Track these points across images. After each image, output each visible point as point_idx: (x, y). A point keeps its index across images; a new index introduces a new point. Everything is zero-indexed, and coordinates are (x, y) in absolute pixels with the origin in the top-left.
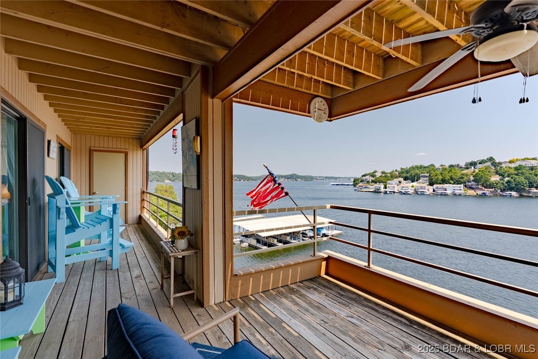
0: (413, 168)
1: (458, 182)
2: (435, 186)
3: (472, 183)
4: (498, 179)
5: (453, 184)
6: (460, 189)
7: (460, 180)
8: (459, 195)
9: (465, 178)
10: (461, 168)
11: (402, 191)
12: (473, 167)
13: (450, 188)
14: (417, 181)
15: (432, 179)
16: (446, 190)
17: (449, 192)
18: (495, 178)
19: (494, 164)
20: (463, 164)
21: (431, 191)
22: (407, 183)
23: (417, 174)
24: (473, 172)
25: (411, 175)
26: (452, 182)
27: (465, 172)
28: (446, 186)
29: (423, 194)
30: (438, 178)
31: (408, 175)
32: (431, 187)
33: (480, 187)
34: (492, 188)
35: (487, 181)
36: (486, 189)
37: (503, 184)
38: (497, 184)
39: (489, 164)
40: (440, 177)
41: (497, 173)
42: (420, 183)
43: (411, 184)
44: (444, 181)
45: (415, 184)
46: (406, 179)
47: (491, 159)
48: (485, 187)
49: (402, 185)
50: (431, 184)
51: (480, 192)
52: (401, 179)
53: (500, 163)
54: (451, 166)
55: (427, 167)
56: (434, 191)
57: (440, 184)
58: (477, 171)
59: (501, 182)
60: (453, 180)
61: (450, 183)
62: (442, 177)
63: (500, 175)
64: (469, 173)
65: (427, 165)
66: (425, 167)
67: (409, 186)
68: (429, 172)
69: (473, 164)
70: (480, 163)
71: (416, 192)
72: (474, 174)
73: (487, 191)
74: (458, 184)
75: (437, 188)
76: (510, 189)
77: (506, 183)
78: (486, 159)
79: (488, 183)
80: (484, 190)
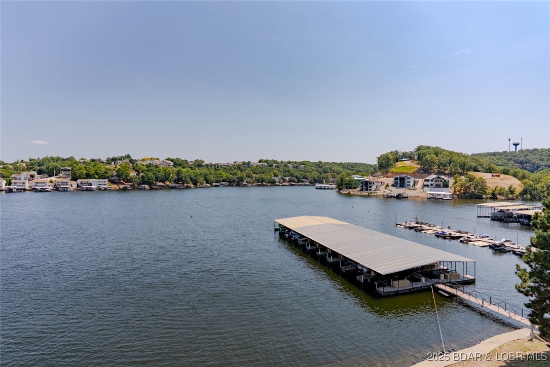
0: (47, 160)
1: (102, 177)
2: (79, 181)
3: (115, 178)
4: (135, 174)
5: (98, 179)
6: (105, 183)
7: (104, 174)
8: (105, 189)
9: (109, 173)
10: (102, 162)
11: (36, 187)
12: (113, 163)
13: (95, 183)
14: (56, 175)
15: (75, 174)
16: (91, 185)
17: (94, 187)
18: (133, 174)
19: (132, 161)
20: (104, 159)
21: (75, 186)
22: (41, 178)
23: (56, 167)
24: (116, 167)
25: (48, 168)
26: (97, 177)
27: (108, 166)
28: (91, 181)
29: (65, 190)
30: (82, 173)
31: (43, 168)
32: (74, 182)
33: (122, 181)
34: (131, 182)
35: (127, 176)
37: (139, 178)
38: (135, 179)
39: (127, 160)
40: (85, 172)
41: (134, 169)
42: (60, 177)
43: (49, 179)
44: (88, 176)
45: (53, 178)
46: (40, 172)
47: (128, 156)
48: (126, 182)
49: (35, 180)
50: (74, 179)
51: (122, 186)
52: (35, 173)
53: (136, 161)
54: (93, 160)
55: (66, 160)
56: (78, 186)
57: (84, 178)
58: (118, 167)
59: (138, 177)
60: (97, 175)
61: (95, 178)
62: (86, 172)
63: (136, 171)
64: (112, 168)
65: (65, 158)
66: (63, 160)
67: (47, 182)
68: (72, 165)
69: (114, 160)
70: (119, 160)
71: (57, 189)
72: (117, 169)
73: (128, 185)
74: (103, 179)
75: (81, 183)
76: (144, 183)
77: (141, 178)
78: (124, 155)
79: (128, 178)
80: (125, 185)
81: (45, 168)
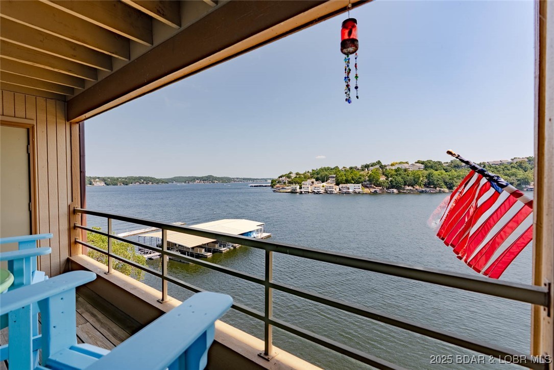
0: (322, 170)
1: (357, 182)
2: (341, 185)
3: (368, 182)
4: (384, 179)
5: (354, 184)
6: (358, 188)
7: (358, 180)
8: (359, 193)
9: (363, 179)
10: (358, 169)
11: (315, 191)
12: (366, 169)
13: (352, 187)
14: (326, 181)
15: (338, 180)
16: (349, 189)
17: (351, 190)
18: (382, 179)
19: (382, 167)
20: (359, 167)
21: (338, 190)
22: (318, 183)
23: (326, 175)
24: (368, 173)
25: (321, 176)
26: (353, 182)
27: (362, 173)
28: (348, 185)
29: (331, 193)
30: (343, 179)
31: (319, 176)
32: (338, 187)
33: (373, 186)
34: (381, 187)
35: (377, 181)
36: (377, 188)
37: (388, 182)
38: (384, 183)
39: (378, 166)
40: (344, 178)
41: (383, 174)
42: (328, 183)
43: (322, 184)
44: (347, 182)
45: (324, 184)
46: (317, 180)
47: (379, 162)
48: (376, 186)
49: (314, 185)
50: (337, 184)
51: (373, 190)
52: (314, 180)
53: (385, 166)
54: (351, 168)
55: (333, 169)
56: (340, 190)
57: (344, 183)
58: (370, 172)
59: (387, 181)
60: (353, 180)
61: (352, 183)
63: (386, 176)
64: (365, 174)
65: (333, 167)
66: (331, 169)
67: (320, 186)
68: (336, 173)
69: (367, 166)
70: (372, 166)
71: (326, 192)
72: (368, 175)
73: (378, 189)
74: (357, 183)
75: (342, 187)
76: (393, 187)
77: (390, 182)
78: (375, 162)
79: (378, 182)
80: (375, 189)
81: (320, 176)
